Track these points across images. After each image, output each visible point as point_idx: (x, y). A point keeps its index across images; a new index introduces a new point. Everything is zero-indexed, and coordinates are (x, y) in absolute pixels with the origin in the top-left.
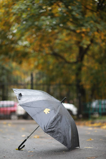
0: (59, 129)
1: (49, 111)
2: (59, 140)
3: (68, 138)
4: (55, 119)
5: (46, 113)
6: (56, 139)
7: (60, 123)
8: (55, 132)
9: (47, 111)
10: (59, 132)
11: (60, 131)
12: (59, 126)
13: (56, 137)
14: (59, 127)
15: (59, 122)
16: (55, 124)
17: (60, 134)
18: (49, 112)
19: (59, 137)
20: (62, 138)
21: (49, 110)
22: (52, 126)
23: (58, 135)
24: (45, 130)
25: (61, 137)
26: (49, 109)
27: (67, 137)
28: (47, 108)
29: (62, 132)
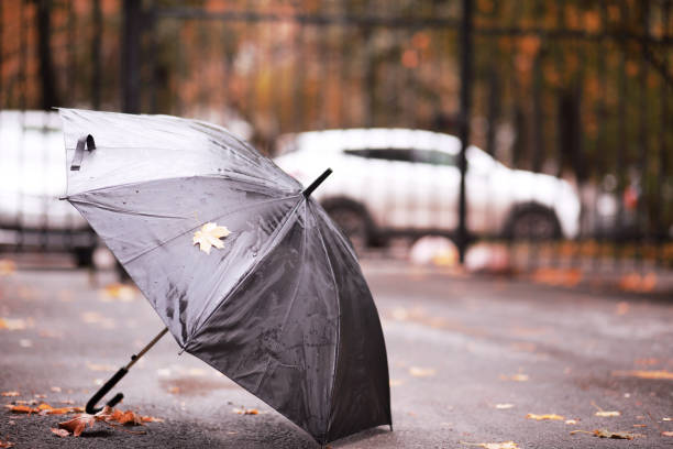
0: (268, 332)
1: (222, 239)
2: (263, 392)
3: (316, 381)
4: (250, 281)
5: (206, 248)
6: (248, 386)
7: (279, 302)
8: (246, 351)
9: (209, 236)
10: (267, 350)
11: (274, 347)
12: (272, 318)
13: (245, 374)
14: (266, 324)
15: (274, 297)
16: (245, 309)
17: (270, 358)
18: (220, 244)
19: (266, 375)
20: (283, 384)
21: (225, 232)
22: (226, 317)
23: (261, 367)
24: (185, 339)
25: (273, 376)
26: (225, 228)
27: (312, 375)
28: (212, 221)
29: (283, 348)
